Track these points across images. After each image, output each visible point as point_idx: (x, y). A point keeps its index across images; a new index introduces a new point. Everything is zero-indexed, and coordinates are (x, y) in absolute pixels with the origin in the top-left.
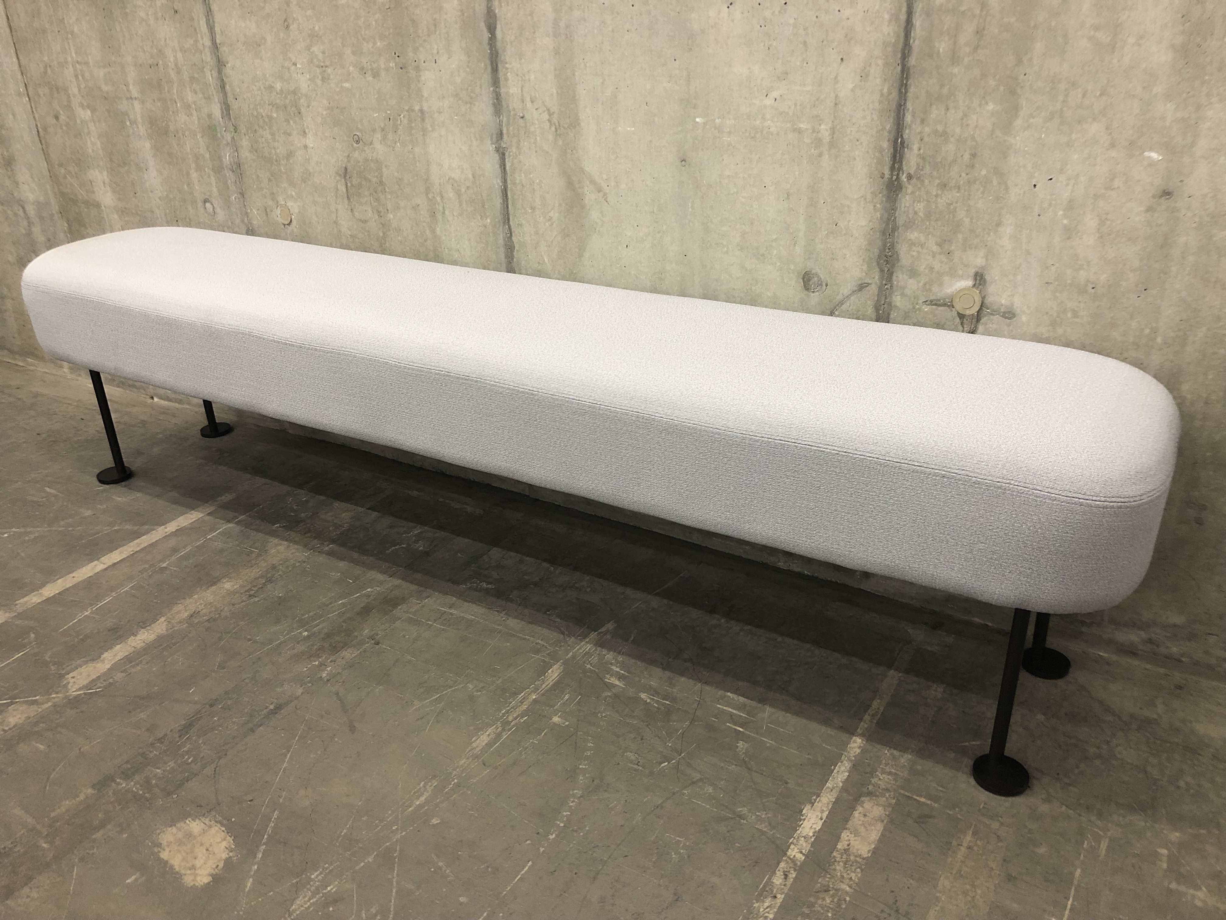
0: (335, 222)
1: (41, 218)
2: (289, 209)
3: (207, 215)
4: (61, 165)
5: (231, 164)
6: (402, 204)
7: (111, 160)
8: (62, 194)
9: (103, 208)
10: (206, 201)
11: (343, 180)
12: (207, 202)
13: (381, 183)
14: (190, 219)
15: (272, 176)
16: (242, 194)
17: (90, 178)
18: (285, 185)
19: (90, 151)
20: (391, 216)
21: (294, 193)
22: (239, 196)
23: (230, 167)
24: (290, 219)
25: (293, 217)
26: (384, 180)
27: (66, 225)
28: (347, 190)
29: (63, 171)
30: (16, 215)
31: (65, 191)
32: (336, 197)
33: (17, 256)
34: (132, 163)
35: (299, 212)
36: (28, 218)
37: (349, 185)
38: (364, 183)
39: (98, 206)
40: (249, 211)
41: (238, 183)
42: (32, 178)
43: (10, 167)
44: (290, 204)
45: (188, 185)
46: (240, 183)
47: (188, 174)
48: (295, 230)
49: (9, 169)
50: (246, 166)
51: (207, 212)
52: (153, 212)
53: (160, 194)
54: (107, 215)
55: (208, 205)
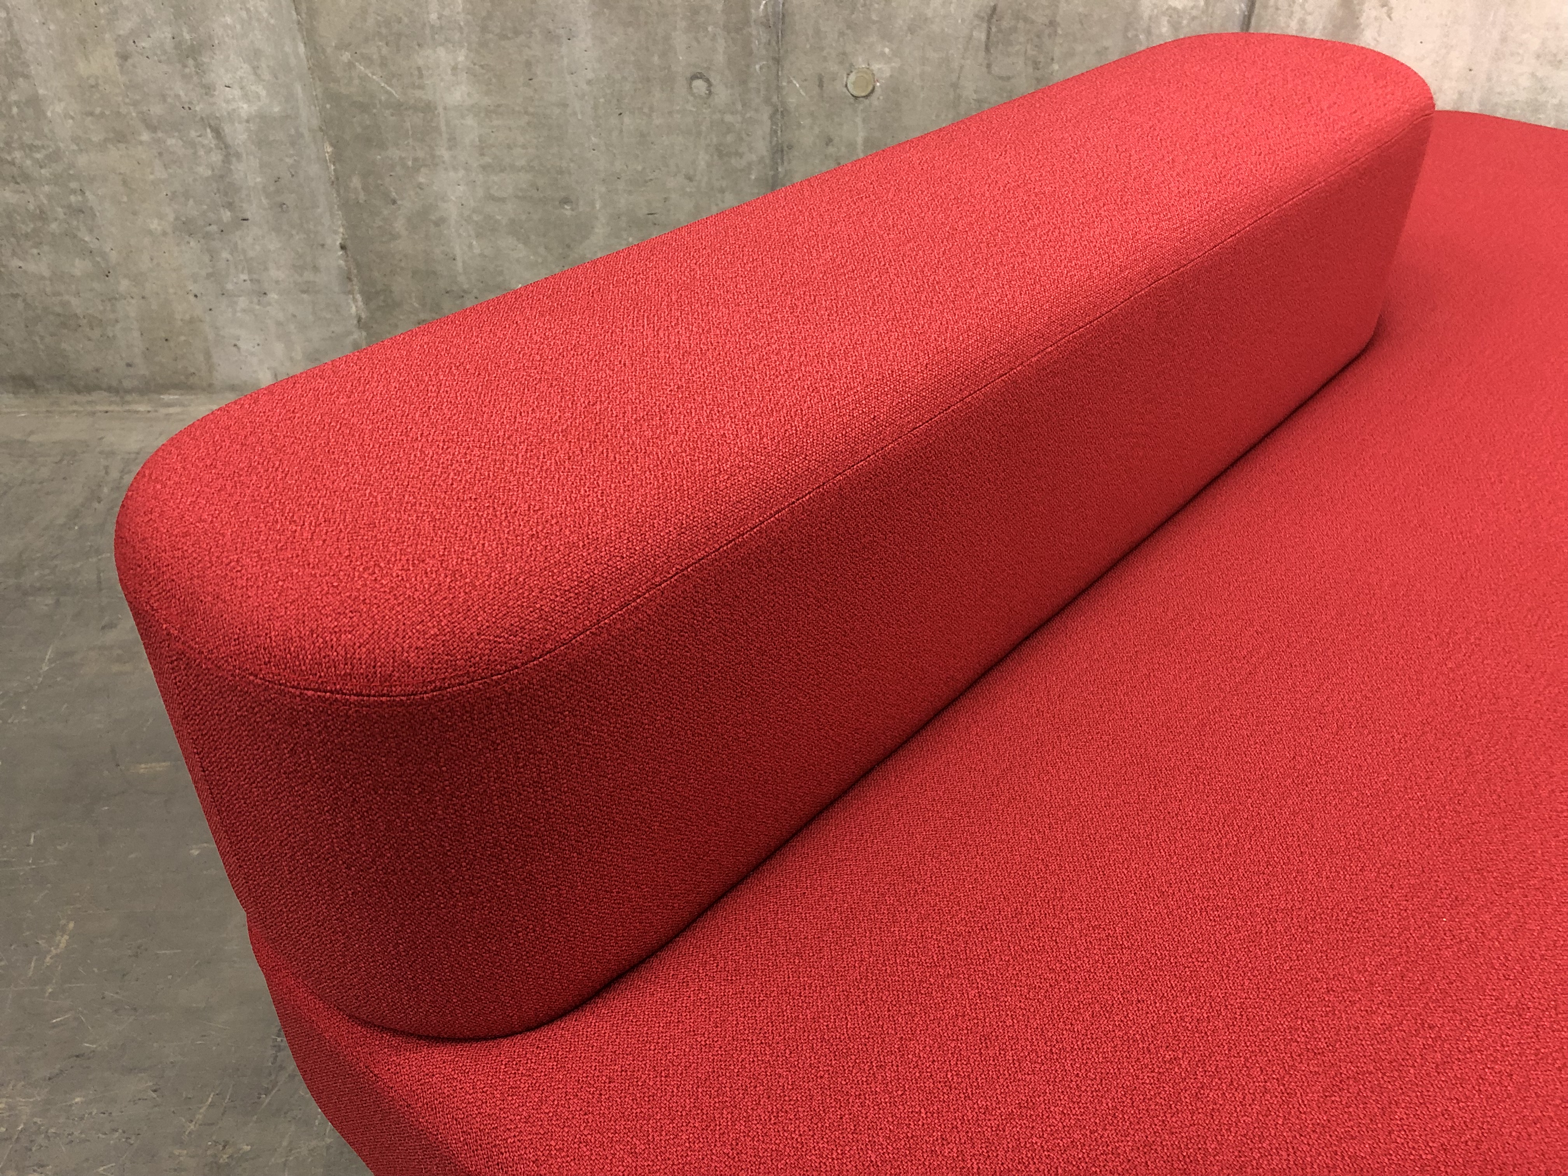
0: (955, 86)
1: (262, 142)
2: (873, 74)
3: (691, 98)
4: (342, 46)
5: (766, 15)
6: (1080, 48)
7: (484, 29)
8: (334, 98)
9: (440, 109)
10: (694, 77)
11: (985, 25)
12: (698, 78)
13: (1052, 23)
14: (651, 109)
15: (849, 27)
16: (777, 61)
17: (420, 62)
18: (874, 38)
19: (434, 16)
20: (1056, 67)
21: (887, 50)
22: (771, 63)
23: (764, 20)
24: (870, 88)
25: (878, 84)
26: (1058, 19)
27: (329, 149)
28: (988, 38)
29: (346, 56)
30: (192, 144)
31: (344, 91)
32: (966, 49)
33: (177, 218)
34: (536, 31)
35: (891, 76)
36: (227, 147)
37: (994, 29)
38: (1021, 25)
39: (428, 108)
40: (784, 84)
41: (774, 43)
42: (256, 74)
43: (195, 59)
44: (875, 67)
45: (663, 55)
46: (778, 42)
47: (667, 38)
48: (876, 103)
49: (191, 62)
50: (797, 17)
51: (693, 95)
52: (566, 105)
53: (590, 75)
54: (448, 124)
55: (699, 84)
